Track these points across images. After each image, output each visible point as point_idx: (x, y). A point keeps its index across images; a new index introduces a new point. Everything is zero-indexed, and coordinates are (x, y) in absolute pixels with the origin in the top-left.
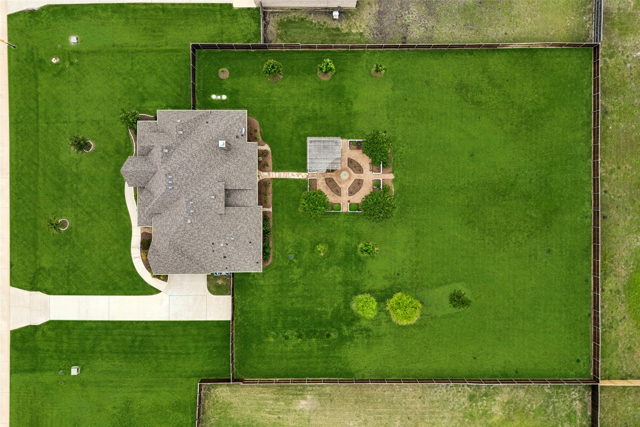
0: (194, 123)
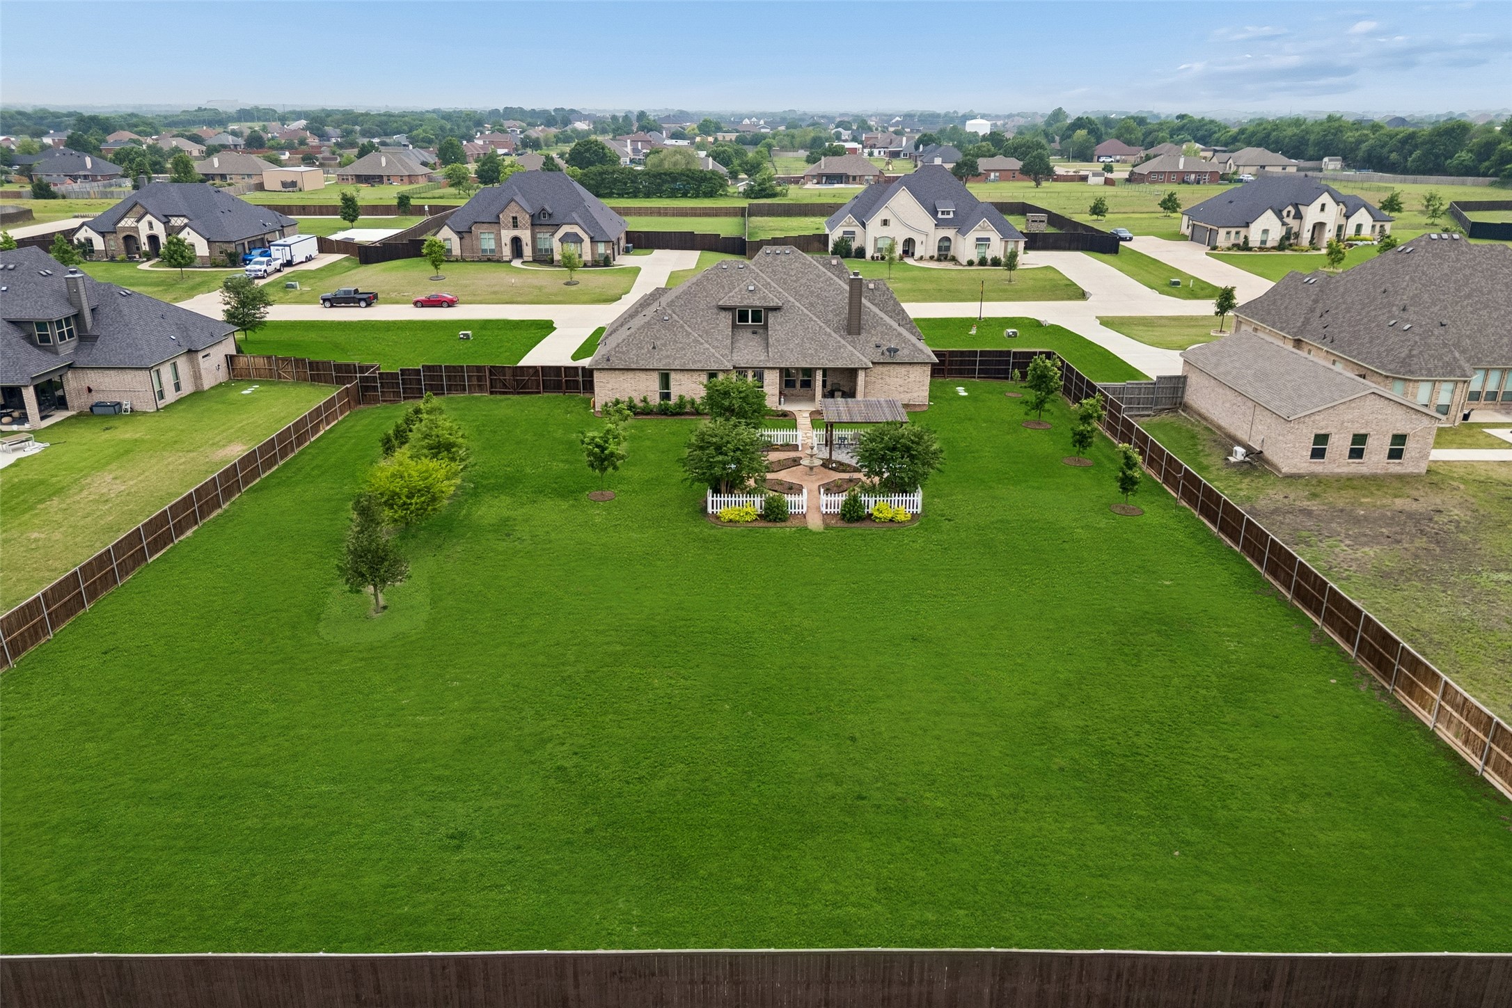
0: (895, 311)
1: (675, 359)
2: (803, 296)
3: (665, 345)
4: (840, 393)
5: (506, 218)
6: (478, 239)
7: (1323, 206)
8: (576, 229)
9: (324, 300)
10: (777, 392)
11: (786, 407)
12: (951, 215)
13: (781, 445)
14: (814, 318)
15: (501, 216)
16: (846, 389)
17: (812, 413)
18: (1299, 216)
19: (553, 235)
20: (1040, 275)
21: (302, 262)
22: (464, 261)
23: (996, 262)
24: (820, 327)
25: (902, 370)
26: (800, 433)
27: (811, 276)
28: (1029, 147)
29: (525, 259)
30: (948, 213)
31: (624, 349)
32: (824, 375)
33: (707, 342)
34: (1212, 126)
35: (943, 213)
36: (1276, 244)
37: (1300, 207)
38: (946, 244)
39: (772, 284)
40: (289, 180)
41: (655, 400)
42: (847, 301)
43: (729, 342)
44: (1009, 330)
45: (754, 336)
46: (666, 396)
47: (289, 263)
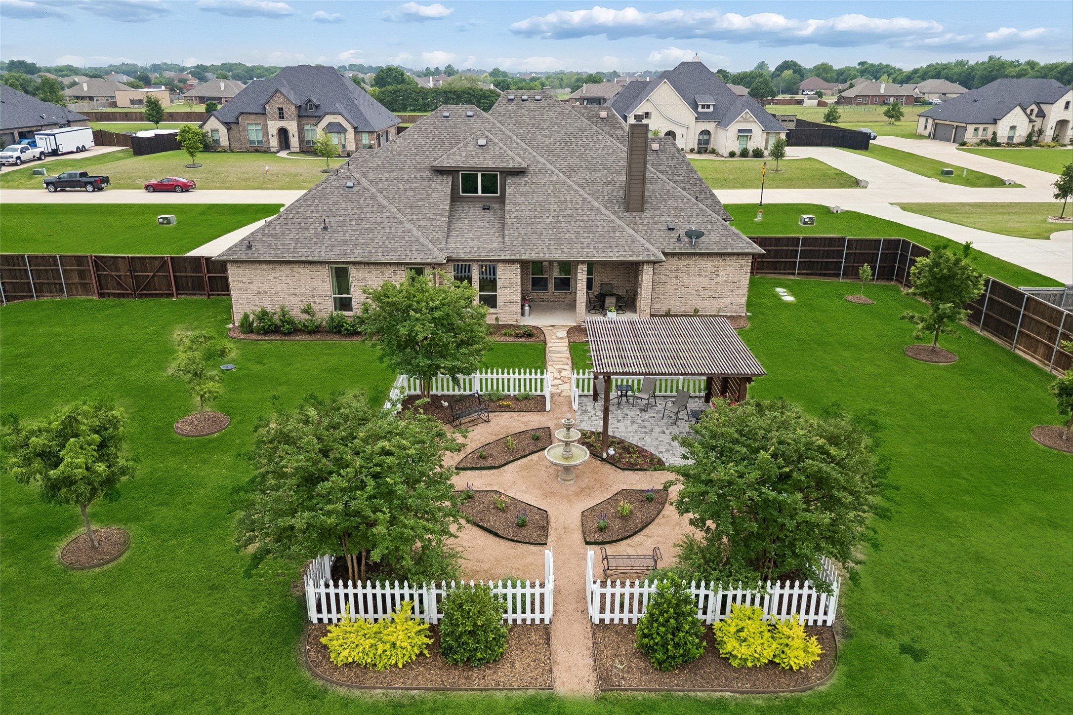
0: (688, 180)
1: (356, 246)
2: (559, 156)
3: (342, 224)
4: (614, 300)
5: (272, 109)
6: (246, 130)
7: (1068, 103)
8: (339, 119)
9: (48, 184)
10: (518, 297)
11: (531, 321)
12: (711, 109)
13: (516, 398)
14: (575, 187)
15: (267, 107)
16: (621, 292)
17: (572, 331)
18: (1042, 115)
19: (316, 125)
20: (806, 165)
21: (72, 152)
22: (232, 151)
23: (758, 154)
24: (584, 199)
25: (708, 265)
26: (548, 377)
27: (571, 130)
28: (753, 78)
29: (293, 150)
30: (708, 106)
31: (278, 230)
32: (590, 272)
33: (410, 220)
34: (889, 69)
35: (703, 107)
36: (1022, 140)
37: (1042, 105)
38: (706, 137)
39: (514, 138)
40: (137, 98)
41: (325, 309)
42: (623, 163)
43: (445, 220)
44: (805, 216)
45: (486, 213)
46: (344, 304)
47: (55, 153)
